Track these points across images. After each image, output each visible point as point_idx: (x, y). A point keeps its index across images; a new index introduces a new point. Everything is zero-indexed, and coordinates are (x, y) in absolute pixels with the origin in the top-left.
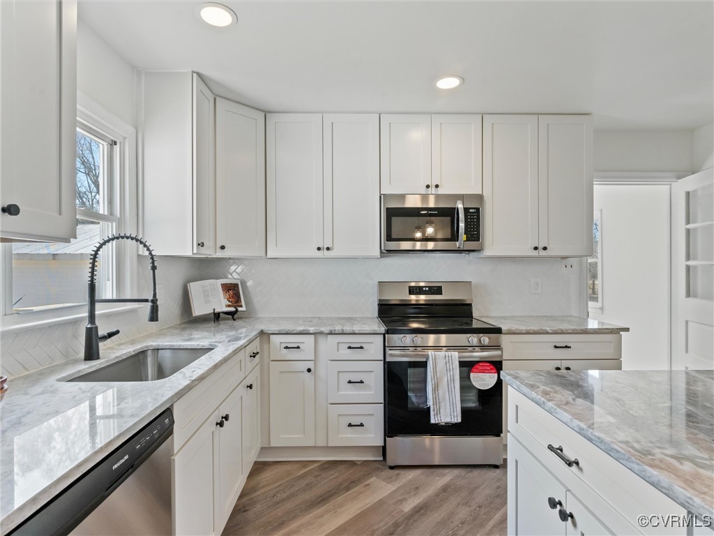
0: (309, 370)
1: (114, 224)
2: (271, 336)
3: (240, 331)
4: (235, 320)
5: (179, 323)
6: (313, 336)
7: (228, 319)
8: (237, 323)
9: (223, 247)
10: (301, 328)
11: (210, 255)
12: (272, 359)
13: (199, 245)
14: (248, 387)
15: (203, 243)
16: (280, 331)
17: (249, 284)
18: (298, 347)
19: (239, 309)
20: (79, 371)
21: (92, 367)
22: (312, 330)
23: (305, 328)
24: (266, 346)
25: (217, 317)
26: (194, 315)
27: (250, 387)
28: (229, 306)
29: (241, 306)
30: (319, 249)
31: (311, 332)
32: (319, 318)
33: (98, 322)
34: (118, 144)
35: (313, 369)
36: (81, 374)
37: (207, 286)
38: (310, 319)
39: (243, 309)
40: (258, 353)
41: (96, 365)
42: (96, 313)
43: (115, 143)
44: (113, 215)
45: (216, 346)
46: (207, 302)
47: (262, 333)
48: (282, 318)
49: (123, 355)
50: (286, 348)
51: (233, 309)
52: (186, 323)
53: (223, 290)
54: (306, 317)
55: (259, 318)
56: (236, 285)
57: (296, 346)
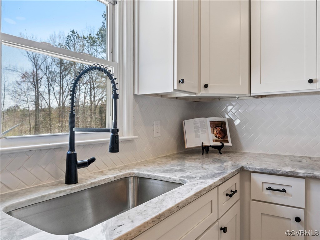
0: (298, 220)
1: (114, 68)
2: (252, 174)
3: (225, 164)
4: (221, 154)
5: (176, 153)
6: (303, 180)
7: (216, 153)
8: (223, 157)
9: (206, 86)
10: (288, 169)
11: (195, 93)
12: (253, 198)
13: (180, 82)
14: (221, 229)
15: (183, 80)
16: (262, 169)
17: (237, 122)
18: (284, 191)
19: (225, 144)
20: (44, 196)
21: (60, 192)
22: (301, 172)
23: (292, 170)
24: (247, 184)
25: (205, 150)
26: (186, 147)
27: (224, 230)
28: (216, 141)
29: (227, 142)
30: (311, 81)
31: (301, 175)
32: (310, 158)
33: (77, 151)
34: (118, 3)
35: (302, 219)
36: (46, 199)
37: (198, 123)
38: (299, 159)
39: (230, 144)
40: (236, 191)
41: (65, 191)
42: (76, 142)
43: (116, 3)
44: (114, 62)
45: (185, 182)
46: (198, 136)
47: (242, 170)
48: (268, 155)
49: (101, 181)
50: (269, 189)
51: (219, 144)
52: (181, 153)
53: (211, 127)
54: (294, 157)
55: (244, 153)
56: (224, 123)
57: (281, 188)
